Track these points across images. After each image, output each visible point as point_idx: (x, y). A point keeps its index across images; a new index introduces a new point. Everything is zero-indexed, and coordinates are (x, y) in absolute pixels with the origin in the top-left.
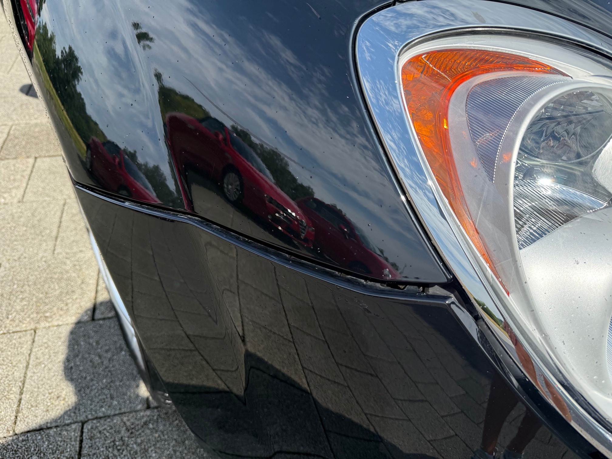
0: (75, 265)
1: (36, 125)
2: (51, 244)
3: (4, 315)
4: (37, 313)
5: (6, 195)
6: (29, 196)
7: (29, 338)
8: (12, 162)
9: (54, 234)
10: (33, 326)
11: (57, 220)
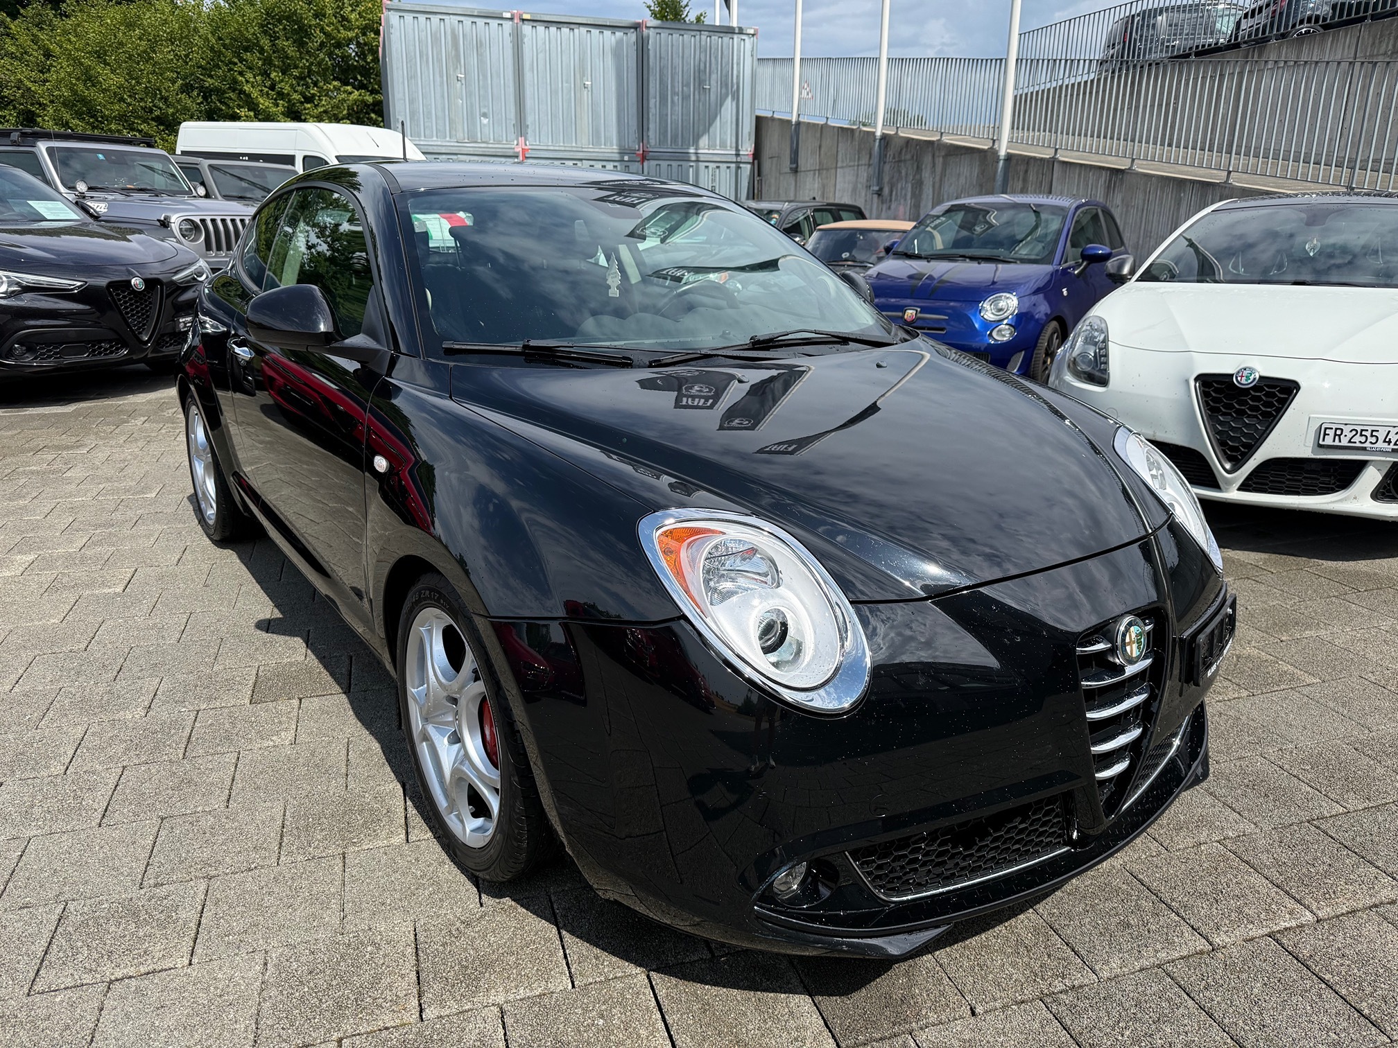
0: (376, 797)
1: (291, 664)
2: (342, 781)
3: (305, 844)
4: (343, 840)
5: (274, 738)
6: (303, 738)
7: (339, 861)
8: (271, 705)
9: (343, 770)
10: (340, 850)
11: (344, 758)
